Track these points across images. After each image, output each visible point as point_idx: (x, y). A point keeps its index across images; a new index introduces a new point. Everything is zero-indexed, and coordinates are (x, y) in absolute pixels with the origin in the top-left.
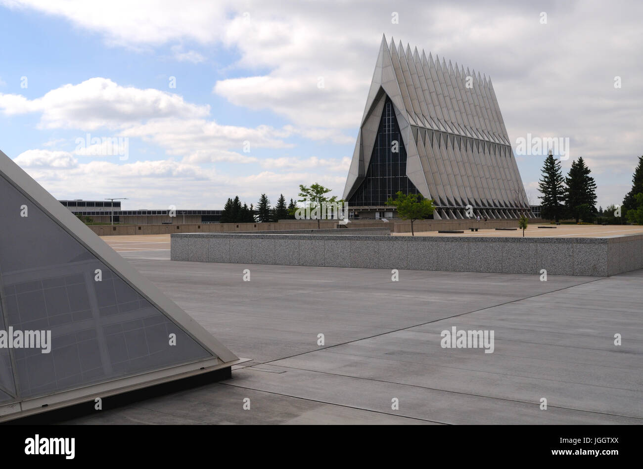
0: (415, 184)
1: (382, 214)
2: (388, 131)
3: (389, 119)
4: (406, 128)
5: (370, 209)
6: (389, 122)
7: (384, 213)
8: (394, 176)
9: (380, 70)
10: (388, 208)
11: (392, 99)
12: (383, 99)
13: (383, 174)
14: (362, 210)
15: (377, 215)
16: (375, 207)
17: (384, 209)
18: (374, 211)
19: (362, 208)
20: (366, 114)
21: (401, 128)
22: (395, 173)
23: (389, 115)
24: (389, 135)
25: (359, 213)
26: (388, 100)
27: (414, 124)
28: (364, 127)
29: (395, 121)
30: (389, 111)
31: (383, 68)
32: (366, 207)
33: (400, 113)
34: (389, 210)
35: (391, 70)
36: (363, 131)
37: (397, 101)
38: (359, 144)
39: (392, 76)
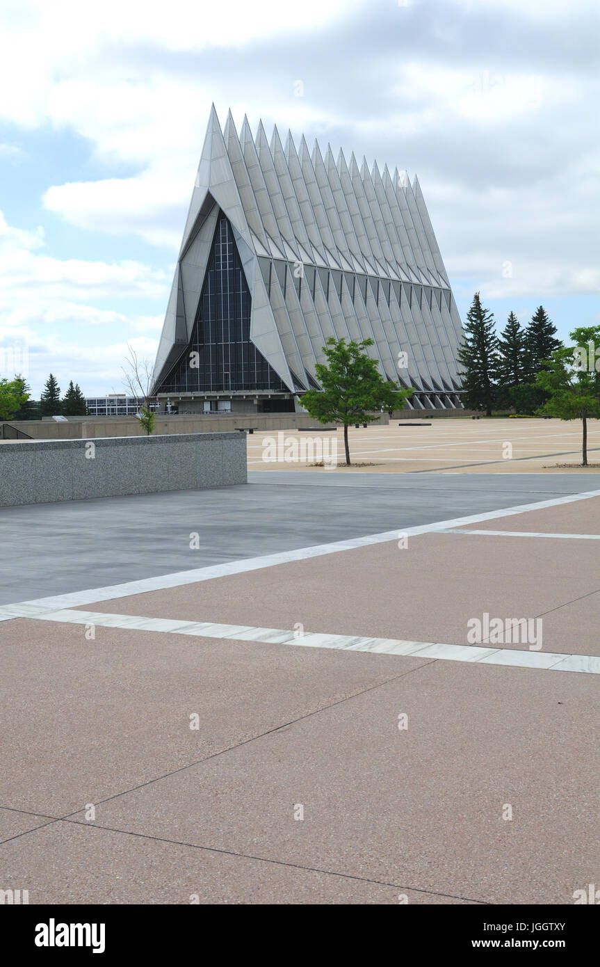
0: (264, 354)
1: (213, 405)
2: (224, 266)
3: (224, 246)
4: (250, 260)
5: (195, 397)
6: (224, 252)
7: (216, 403)
8: (235, 341)
9: (207, 164)
10: (222, 394)
11: (228, 213)
12: (215, 214)
13: (217, 339)
14: (182, 398)
15: (207, 407)
16: (201, 394)
17: (216, 397)
18: (200, 400)
19: (181, 395)
20: (187, 238)
21: (243, 261)
22: (236, 337)
23: (224, 240)
24: (225, 272)
25: (178, 403)
26: (222, 215)
27: (265, 254)
28: (185, 261)
29: (234, 249)
30: (224, 233)
31: (211, 161)
32: (188, 394)
33: (241, 238)
34: (225, 398)
35: (224, 163)
36: (183, 267)
37: (236, 218)
38: (176, 289)
39: (227, 174)
